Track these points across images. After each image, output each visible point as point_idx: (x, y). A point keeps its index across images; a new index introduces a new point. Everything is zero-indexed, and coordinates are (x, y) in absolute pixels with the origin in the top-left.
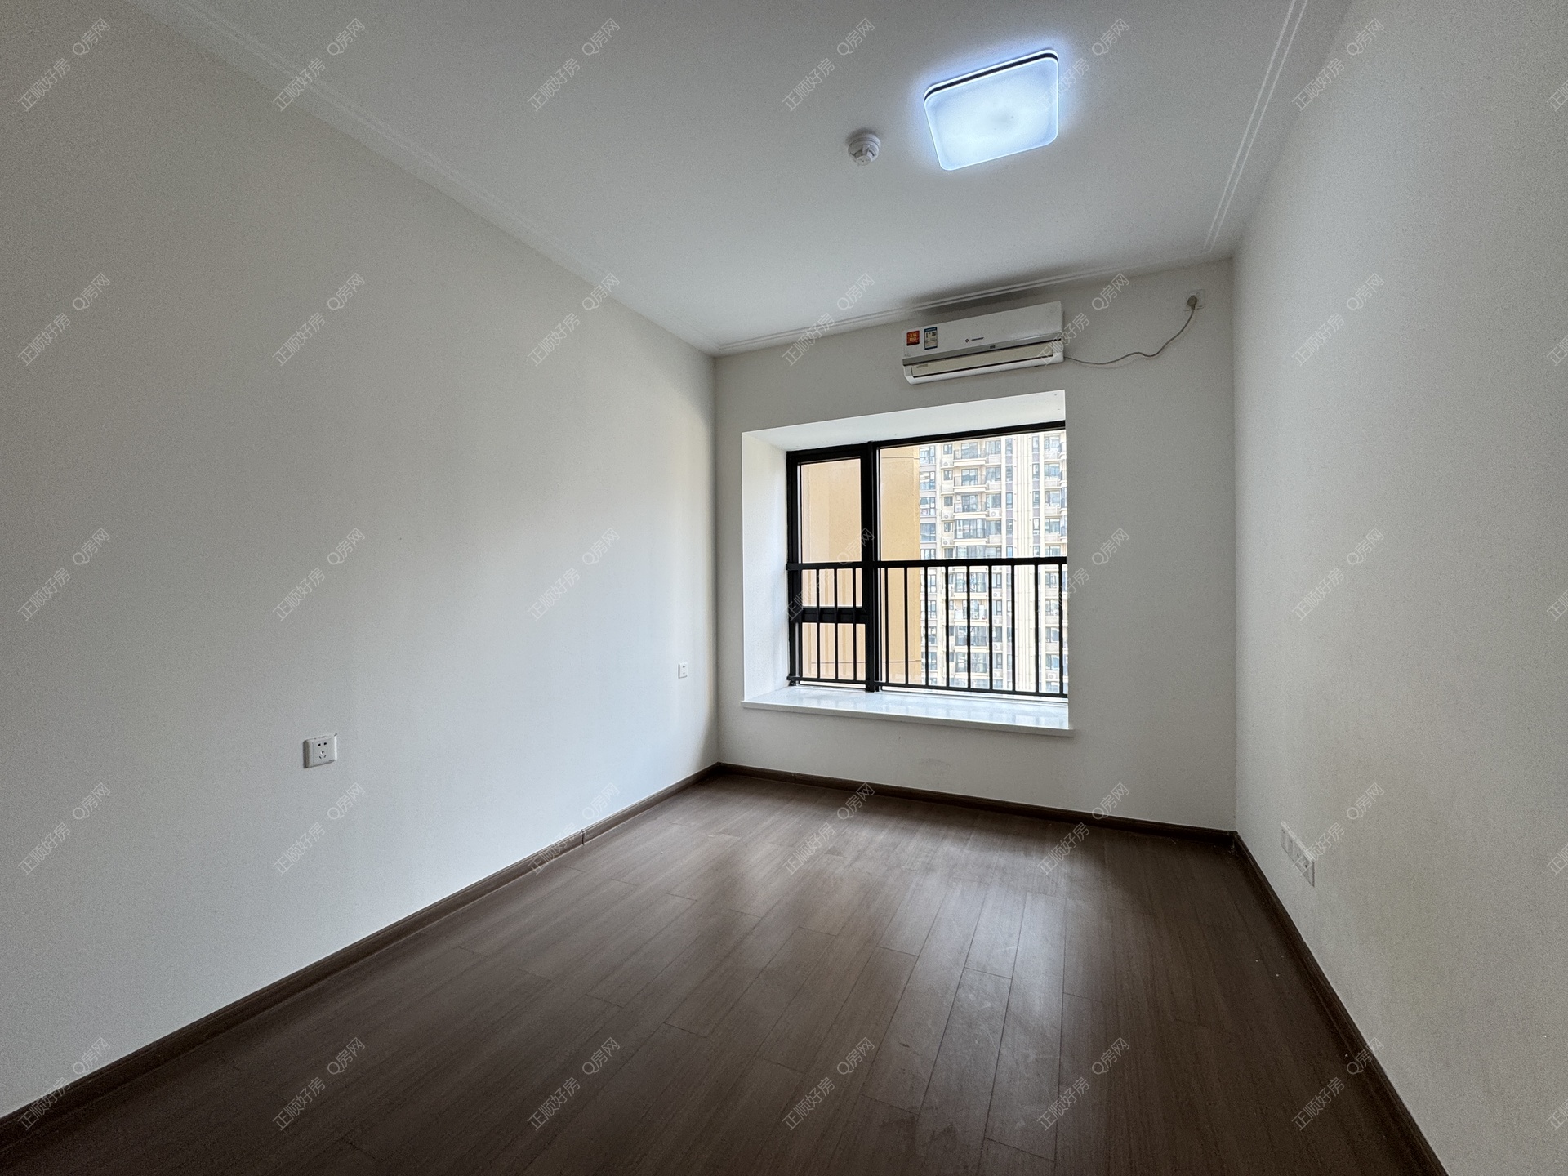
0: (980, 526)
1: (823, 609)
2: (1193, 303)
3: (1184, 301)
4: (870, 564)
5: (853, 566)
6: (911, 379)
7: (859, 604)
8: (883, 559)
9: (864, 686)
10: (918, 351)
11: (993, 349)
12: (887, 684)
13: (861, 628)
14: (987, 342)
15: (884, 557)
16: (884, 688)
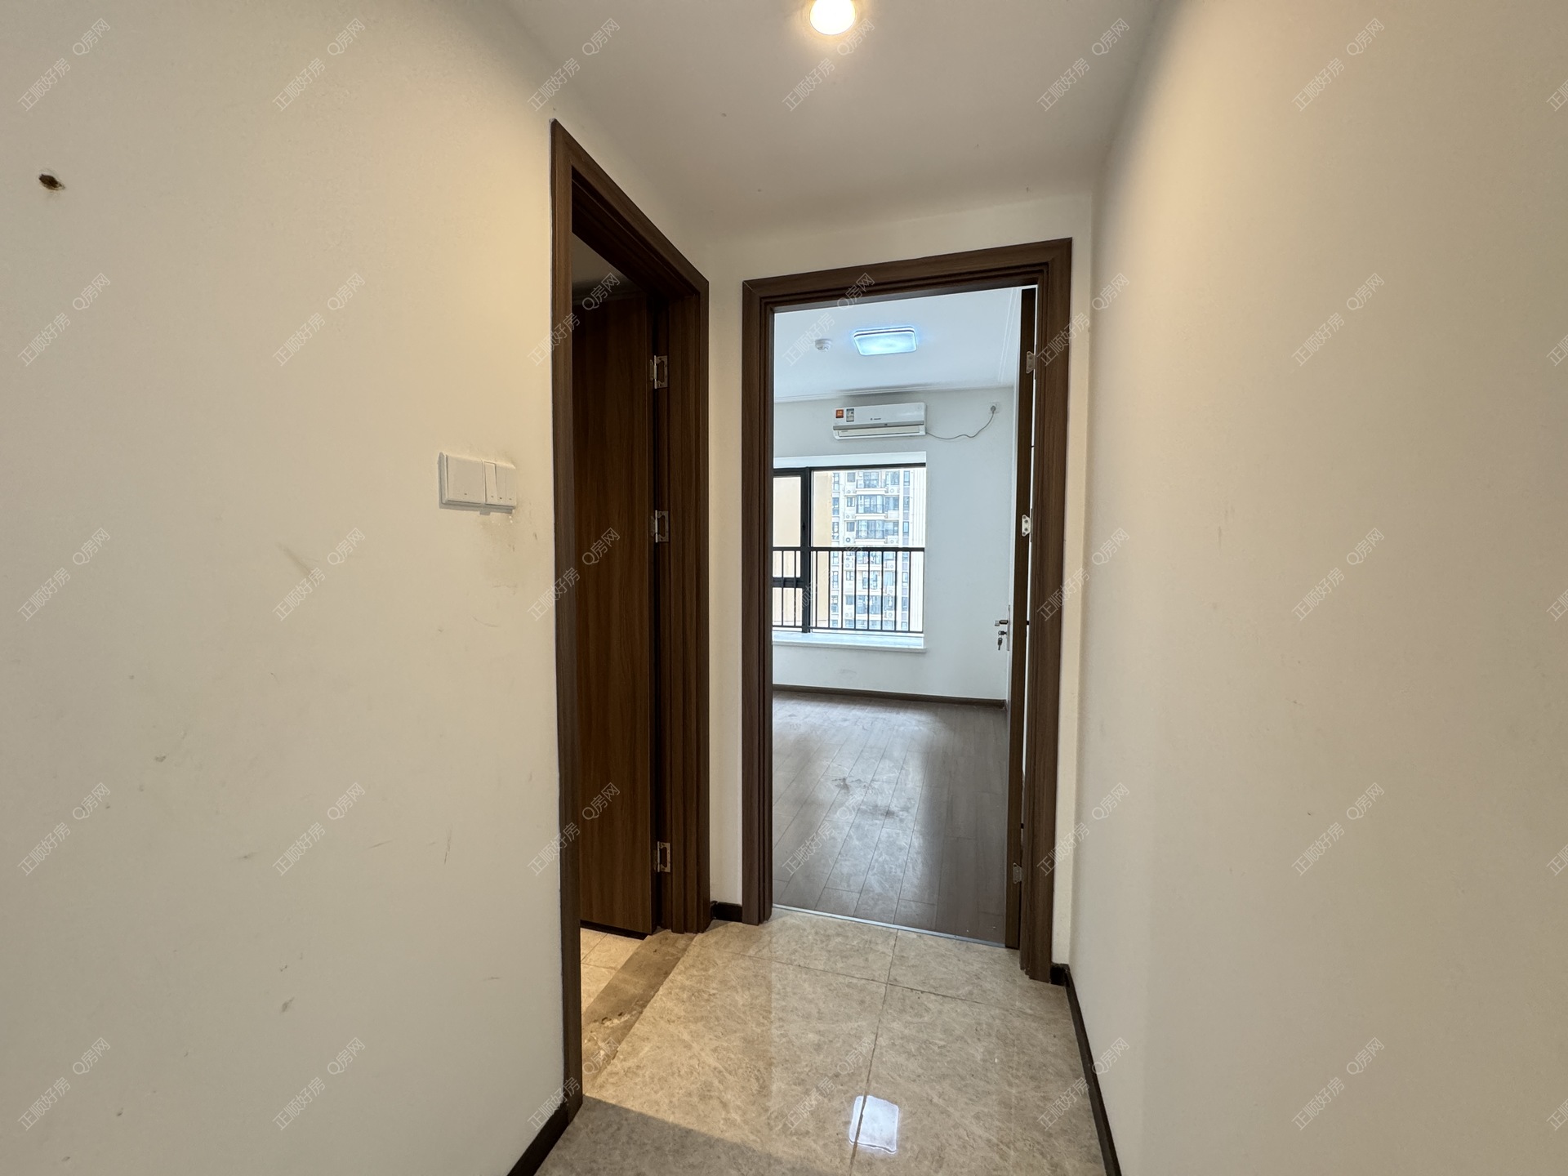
0: (879, 501)
1: (786, 579)
2: (993, 409)
3: (989, 409)
4: (806, 549)
5: (795, 549)
6: (837, 438)
7: (798, 575)
8: (814, 546)
9: (801, 630)
10: (843, 422)
11: (886, 425)
12: (816, 628)
13: (800, 591)
14: (883, 421)
15: (815, 544)
16: (814, 630)
